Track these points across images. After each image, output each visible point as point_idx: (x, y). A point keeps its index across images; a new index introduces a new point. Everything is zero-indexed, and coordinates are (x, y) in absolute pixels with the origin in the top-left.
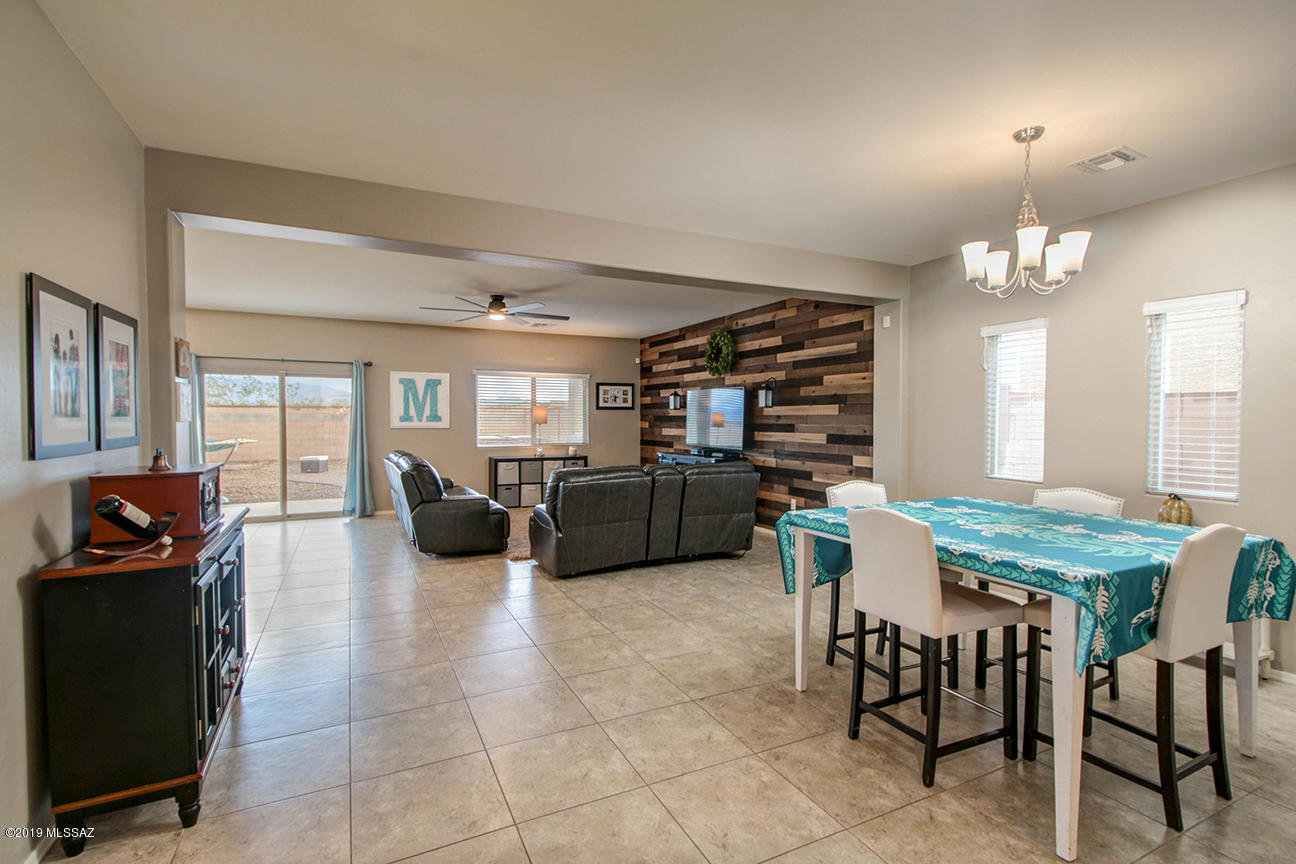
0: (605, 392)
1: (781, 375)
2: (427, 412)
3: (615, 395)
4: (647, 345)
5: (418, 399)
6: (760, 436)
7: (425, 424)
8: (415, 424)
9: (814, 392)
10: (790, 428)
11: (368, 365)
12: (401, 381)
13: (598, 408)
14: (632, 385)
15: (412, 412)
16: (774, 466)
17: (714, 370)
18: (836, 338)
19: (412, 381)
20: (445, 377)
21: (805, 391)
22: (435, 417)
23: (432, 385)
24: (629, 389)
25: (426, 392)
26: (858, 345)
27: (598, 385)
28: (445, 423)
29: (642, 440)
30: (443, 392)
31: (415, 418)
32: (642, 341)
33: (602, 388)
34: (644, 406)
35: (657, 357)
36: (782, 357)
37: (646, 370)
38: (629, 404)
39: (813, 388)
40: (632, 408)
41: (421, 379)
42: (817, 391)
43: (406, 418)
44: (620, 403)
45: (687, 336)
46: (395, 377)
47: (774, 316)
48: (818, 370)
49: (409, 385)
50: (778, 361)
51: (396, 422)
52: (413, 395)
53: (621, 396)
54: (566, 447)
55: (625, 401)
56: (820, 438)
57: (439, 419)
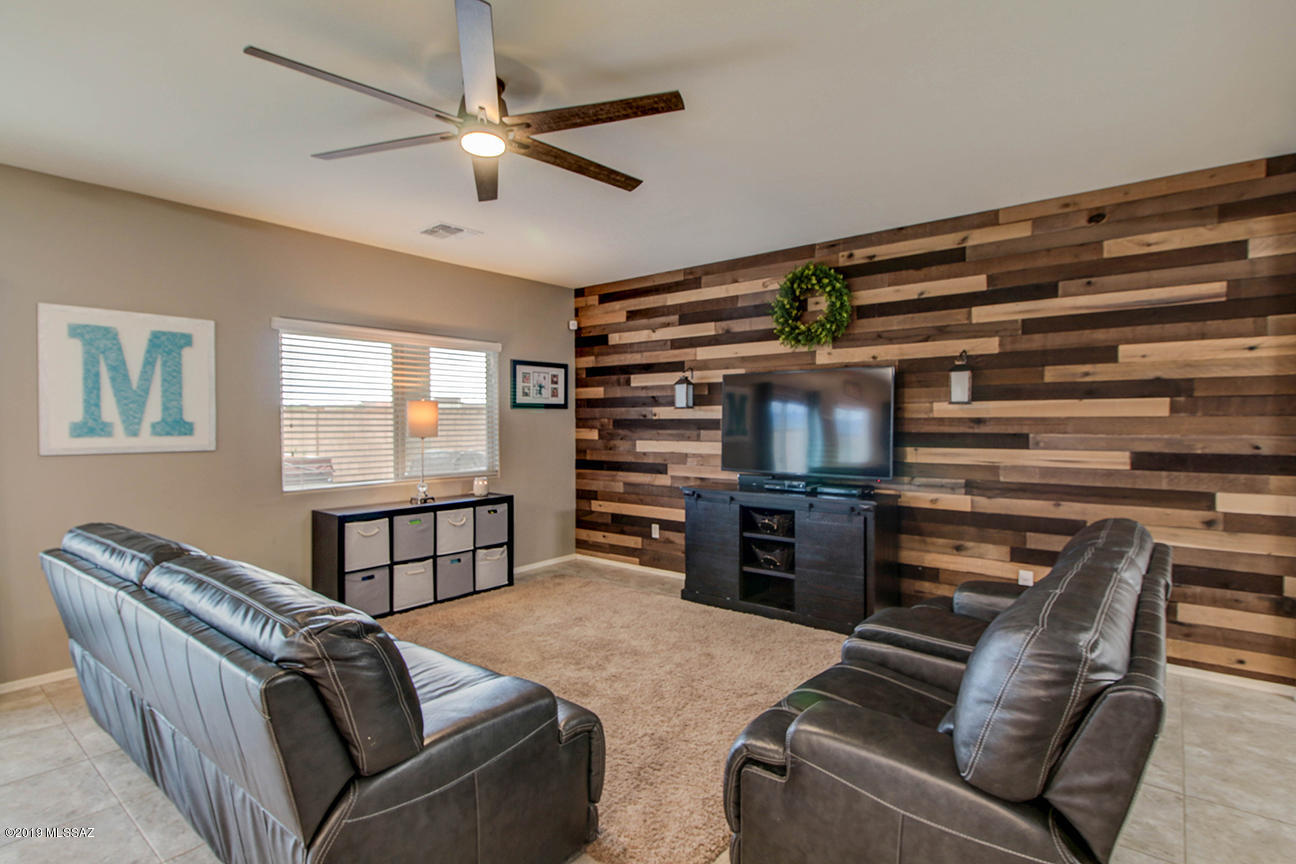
0: (526, 377)
1: (990, 346)
2: (154, 411)
3: (539, 385)
5: (126, 377)
7: (147, 441)
8: (119, 441)
9: (1087, 374)
10: (1019, 441)
12: (76, 331)
13: (515, 405)
14: (565, 367)
15: (110, 410)
16: (969, 509)
17: (795, 337)
18: (1156, 275)
19: (110, 333)
20: (203, 332)
21: (1052, 374)
22: (176, 424)
23: (167, 348)
24: (560, 372)
25: (149, 363)
26: (1229, 287)
27: (515, 363)
28: (204, 438)
29: (577, 461)
30: (199, 366)
31: (119, 428)
32: (580, 293)
33: (520, 369)
34: (581, 403)
35: (624, 319)
36: (981, 314)
37: (588, 341)
38: (560, 400)
39: (1087, 368)
40: (565, 406)
41: (135, 330)
42: (1102, 372)
43: (92, 425)
44: (546, 398)
45: (704, 279)
46: (54, 318)
47: (964, 240)
48: (1101, 336)
49: (99, 345)
50: (974, 321)
51: (58, 439)
52: (112, 368)
53: (549, 386)
54: (468, 479)
55: (554, 394)
56: (1120, 460)
57: (185, 428)
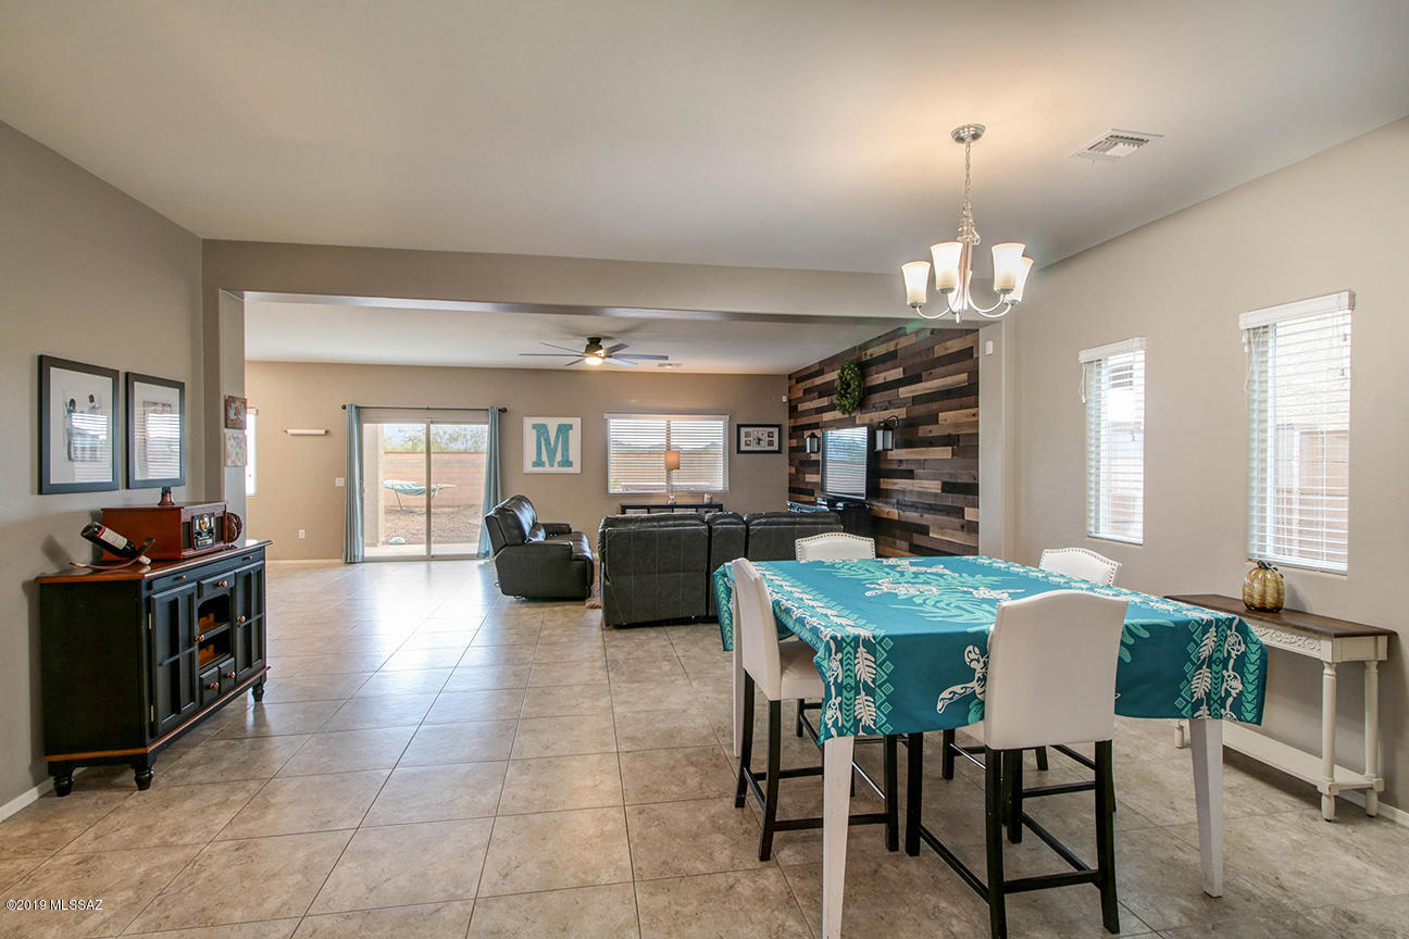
0: (747, 435)
1: (901, 413)
2: (559, 457)
3: (753, 438)
4: (794, 381)
5: (550, 443)
6: (886, 484)
7: (556, 469)
8: (547, 469)
9: (930, 432)
10: (910, 475)
11: (503, 411)
12: (534, 427)
13: (739, 452)
14: (778, 426)
15: (544, 457)
16: (896, 518)
17: (844, 410)
18: (951, 368)
19: (544, 426)
20: (576, 422)
21: (923, 431)
22: (567, 463)
23: (564, 430)
24: (776, 430)
25: (557, 437)
26: (969, 376)
27: (739, 426)
28: (576, 469)
29: (790, 488)
30: (575, 437)
31: (547, 464)
32: (790, 377)
33: (743, 430)
34: (792, 450)
35: (801, 395)
36: (905, 392)
37: (793, 410)
38: (776, 447)
39: (930, 427)
40: (779, 452)
41: (553, 424)
42: (934, 431)
43: (539, 463)
44: (764, 446)
45: (826, 369)
46: (529, 422)
47: (897, 345)
48: (934, 406)
49: (541, 430)
50: (901, 396)
51: (529, 468)
52: (545, 440)
53: (766, 439)
54: (702, 494)
55: (771, 443)
56: (934, 486)
57: (570, 464)
